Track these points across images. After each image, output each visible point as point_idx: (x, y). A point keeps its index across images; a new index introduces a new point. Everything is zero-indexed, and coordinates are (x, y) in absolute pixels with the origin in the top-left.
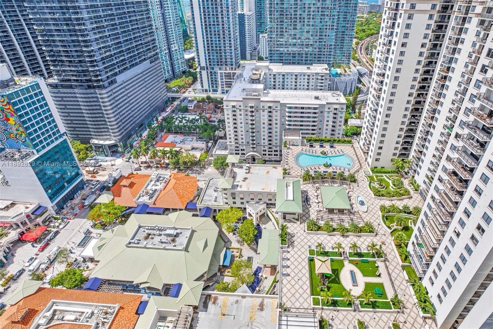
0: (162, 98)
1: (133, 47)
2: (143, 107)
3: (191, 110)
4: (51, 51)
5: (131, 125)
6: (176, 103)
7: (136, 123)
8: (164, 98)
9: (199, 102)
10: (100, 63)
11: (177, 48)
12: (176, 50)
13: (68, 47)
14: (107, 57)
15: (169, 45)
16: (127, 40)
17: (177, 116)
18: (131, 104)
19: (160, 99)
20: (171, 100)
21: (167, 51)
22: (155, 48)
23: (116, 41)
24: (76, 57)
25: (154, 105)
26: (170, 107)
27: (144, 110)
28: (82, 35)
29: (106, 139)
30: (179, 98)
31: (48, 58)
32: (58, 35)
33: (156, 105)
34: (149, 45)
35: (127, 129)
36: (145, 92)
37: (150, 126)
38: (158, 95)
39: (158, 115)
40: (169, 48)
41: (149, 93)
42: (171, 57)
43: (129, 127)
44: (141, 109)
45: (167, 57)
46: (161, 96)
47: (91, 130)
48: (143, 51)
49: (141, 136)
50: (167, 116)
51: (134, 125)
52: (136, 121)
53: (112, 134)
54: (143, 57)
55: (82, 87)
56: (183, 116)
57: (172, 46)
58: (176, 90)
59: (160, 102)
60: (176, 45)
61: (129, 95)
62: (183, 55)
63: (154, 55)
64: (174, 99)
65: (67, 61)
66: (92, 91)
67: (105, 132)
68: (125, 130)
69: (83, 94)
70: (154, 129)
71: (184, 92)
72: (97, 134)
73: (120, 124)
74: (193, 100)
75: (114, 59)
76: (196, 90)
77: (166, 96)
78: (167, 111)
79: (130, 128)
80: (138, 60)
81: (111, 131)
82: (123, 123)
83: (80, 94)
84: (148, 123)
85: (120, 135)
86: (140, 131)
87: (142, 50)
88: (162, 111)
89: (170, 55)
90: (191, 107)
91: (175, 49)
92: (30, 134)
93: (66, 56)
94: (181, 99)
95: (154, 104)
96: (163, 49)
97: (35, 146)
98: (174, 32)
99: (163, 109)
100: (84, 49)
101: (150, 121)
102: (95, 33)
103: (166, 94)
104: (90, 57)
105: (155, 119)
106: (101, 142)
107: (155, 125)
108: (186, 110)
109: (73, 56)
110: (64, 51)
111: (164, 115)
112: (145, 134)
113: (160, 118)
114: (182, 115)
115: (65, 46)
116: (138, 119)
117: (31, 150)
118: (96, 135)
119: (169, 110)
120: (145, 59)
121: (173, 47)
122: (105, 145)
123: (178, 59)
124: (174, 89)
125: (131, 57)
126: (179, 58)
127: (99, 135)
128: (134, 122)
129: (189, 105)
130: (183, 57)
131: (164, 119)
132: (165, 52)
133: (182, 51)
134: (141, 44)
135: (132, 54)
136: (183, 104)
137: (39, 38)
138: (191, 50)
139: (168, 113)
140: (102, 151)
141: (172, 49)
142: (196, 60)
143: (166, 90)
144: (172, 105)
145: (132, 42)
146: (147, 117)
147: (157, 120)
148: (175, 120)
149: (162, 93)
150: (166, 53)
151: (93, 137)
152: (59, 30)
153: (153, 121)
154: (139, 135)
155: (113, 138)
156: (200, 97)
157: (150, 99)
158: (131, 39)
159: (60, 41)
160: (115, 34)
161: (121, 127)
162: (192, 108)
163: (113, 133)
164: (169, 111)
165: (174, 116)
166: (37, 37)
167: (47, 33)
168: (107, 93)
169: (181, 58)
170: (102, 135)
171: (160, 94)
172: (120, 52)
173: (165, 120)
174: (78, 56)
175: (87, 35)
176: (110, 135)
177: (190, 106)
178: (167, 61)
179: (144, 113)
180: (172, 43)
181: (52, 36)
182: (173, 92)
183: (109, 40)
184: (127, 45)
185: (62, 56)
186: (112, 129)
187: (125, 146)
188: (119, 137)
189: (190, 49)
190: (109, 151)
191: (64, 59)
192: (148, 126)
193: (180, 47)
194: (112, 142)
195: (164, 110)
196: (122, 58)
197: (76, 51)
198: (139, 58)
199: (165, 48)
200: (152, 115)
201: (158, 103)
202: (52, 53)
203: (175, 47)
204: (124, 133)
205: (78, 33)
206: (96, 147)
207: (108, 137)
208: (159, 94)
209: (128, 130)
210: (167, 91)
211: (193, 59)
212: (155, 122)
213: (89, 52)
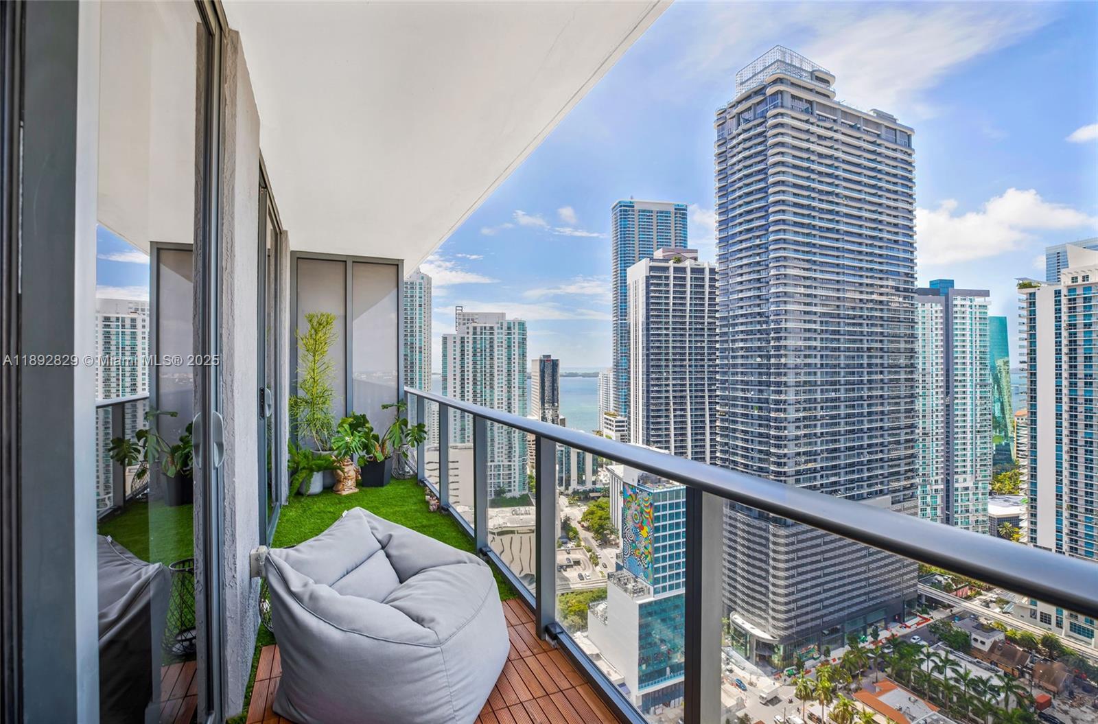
0: (900, 590)
1: (861, 463)
2: (849, 591)
3: (979, 650)
4: (726, 444)
5: (812, 620)
6: (937, 616)
7: (825, 619)
8: (905, 592)
9: (1010, 639)
10: (791, 478)
11: (970, 484)
12: (967, 489)
13: (750, 443)
14: (806, 471)
15: (948, 474)
16: (852, 448)
17: (931, 650)
18: (826, 575)
19: (896, 591)
20: (923, 601)
21: (942, 487)
22: (910, 474)
23: (831, 446)
24: (757, 461)
25: (877, 597)
26: (918, 619)
27: (849, 599)
28: (777, 428)
29: (758, 625)
30: (950, 606)
31: (718, 454)
32: (742, 423)
33: (882, 599)
34: (899, 466)
35: (803, 623)
36: (863, 561)
37: (854, 640)
38: (892, 578)
39: (883, 624)
40: (948, 481)
41: (872, 566)
42: (948, 502)
43: (806, 622)
44: (844, 593)
45: (939, 500)
46: (899, 583)
47: (739, 594)
48: (882, 475)
49: (827, 653)
50: (903, 636)
51: (818, 622)
52: (825, 615)
53: (770, 620)
54: (879, 487)
55: (749, 513)
56: (951, 657)
57: (956, 477)
58: (944, 582)
59: (894, 595)
60: (968, 477)
61: (826, 556)
62: (986, 504)
63: (905, 488)
64: (934, 604)
65: (742, 463)
66: (763, 524)
67: (760, 608)
68: (798, 624)
69: (748, 525)
70: (862, 653)
71: (968, 598)
72: (746, 606)
73: (792, 606)
74: (993, 630)
75: (819, 478)
76: (1008, 603)
77: (912, 589)
78: (908, 624)
79: (809, 625)
80: (865, 491)
81: (770, 612)
82: (798, 608)
83: (743, 523)
84: (851, 633)
85: (786, 629)
86: (829, 642)
87: (879, 472)
88: (895, 621)
89: (948, 496)
90: (983, 643)
91: (965, 485)
92: (657, 560)
93: (742, 456)
94: (955, 610)
95: (878, 594)
96: (932, 479)
97: (656, 581)
98: (969, 447)
99: (899, 615)
100: (773, 450)
101: (857, 631)
102: (798, 427)
103: (915, 585)
104: (779, 464)
105: (870, 631)
106: (748, 626)
107: (867, 644)
108: (962, 644)
109: (752, 458)
110: (742, 447)
111: (897, 630)
112: (838, 654)
113: (884, 635)
114: (947, 652)
115: (746, 441)
116: (831, 613)
117: (649, 586)
118: (743, 608)
119: (912, 622)
120: (881, 491)
121: (961, 480)
122: (752, 635)
123: (967, 511)
124: (940, 578)
125: (852, 481)
126: (971, 508)
127: (749, 610)
128: (822, 616)
129: (974, 636)
130: (985, 510)
131: (892, 641)
132: (935, 487)
133: (983, 494)
134: (881, 459)
135: (855, 476)
136: (957, 626)
137: (718, 423)
138: (1013, 498)
139: (907, 631)
140: (742, 645)
141: (956, 485)
142: (1024, 524)
143: (916, 574)
144: (925, 616)
145: (862, 453)
146: (852, 618)
147: (875, 635)
148: (922, 656)
149: (906, 577)
150: (936, 490)
151: (739, 609)
152: (746, 416)
153: (865, 634)
154: (823, 648)
155: (771, 628)
156: (1019, 628)
157: (871, 581)
158: (861, 447)
159: (743, 431)
160: (833, 434)
161: (793, 614)
162: (986, 648)
163: (774, 618)
164: (913, 628)
165: (923, 646)
166: (715, 421)
167: (731, 418)
168: (787, 537)
169: (977, 511)
170: (752, 613)
171: (898, 580)
172: (834, 467)
173: (895, 646)
174: (760, 460)
175: (785, 428)
176: (765, 619)
177: (980, 639)
178: (936, 509)
179: (849, 607)
180: (959, 470)
181: (735, 422)
182: (934, 585)
183: (819, 443)
184: (850, 457)
185: (737, 454)
186: (774, 610)
187: (787, 658)
188: (783, 633)
189: (1010, 493)
190: (755, 652)
191: (739, 459)
192: (848, 639)
193: (980, 485)
194: (766, 636)
195: (899, 618)
196: (833, 479)
197: (760, 451)
198: (869, 486)
199: (936, 478)
200: (865, 618)
201: (890, 597)
202: (726, 448)
203: (965, 480)
204: (794, 630)
205: (772, 424)
206: (735, 630)
207: (762, 621)
208: (897, 577)
209: (803, 627)
210: (919, 577)
211: (1015, 520)
212: (870, 638)
213: (779, 456)
